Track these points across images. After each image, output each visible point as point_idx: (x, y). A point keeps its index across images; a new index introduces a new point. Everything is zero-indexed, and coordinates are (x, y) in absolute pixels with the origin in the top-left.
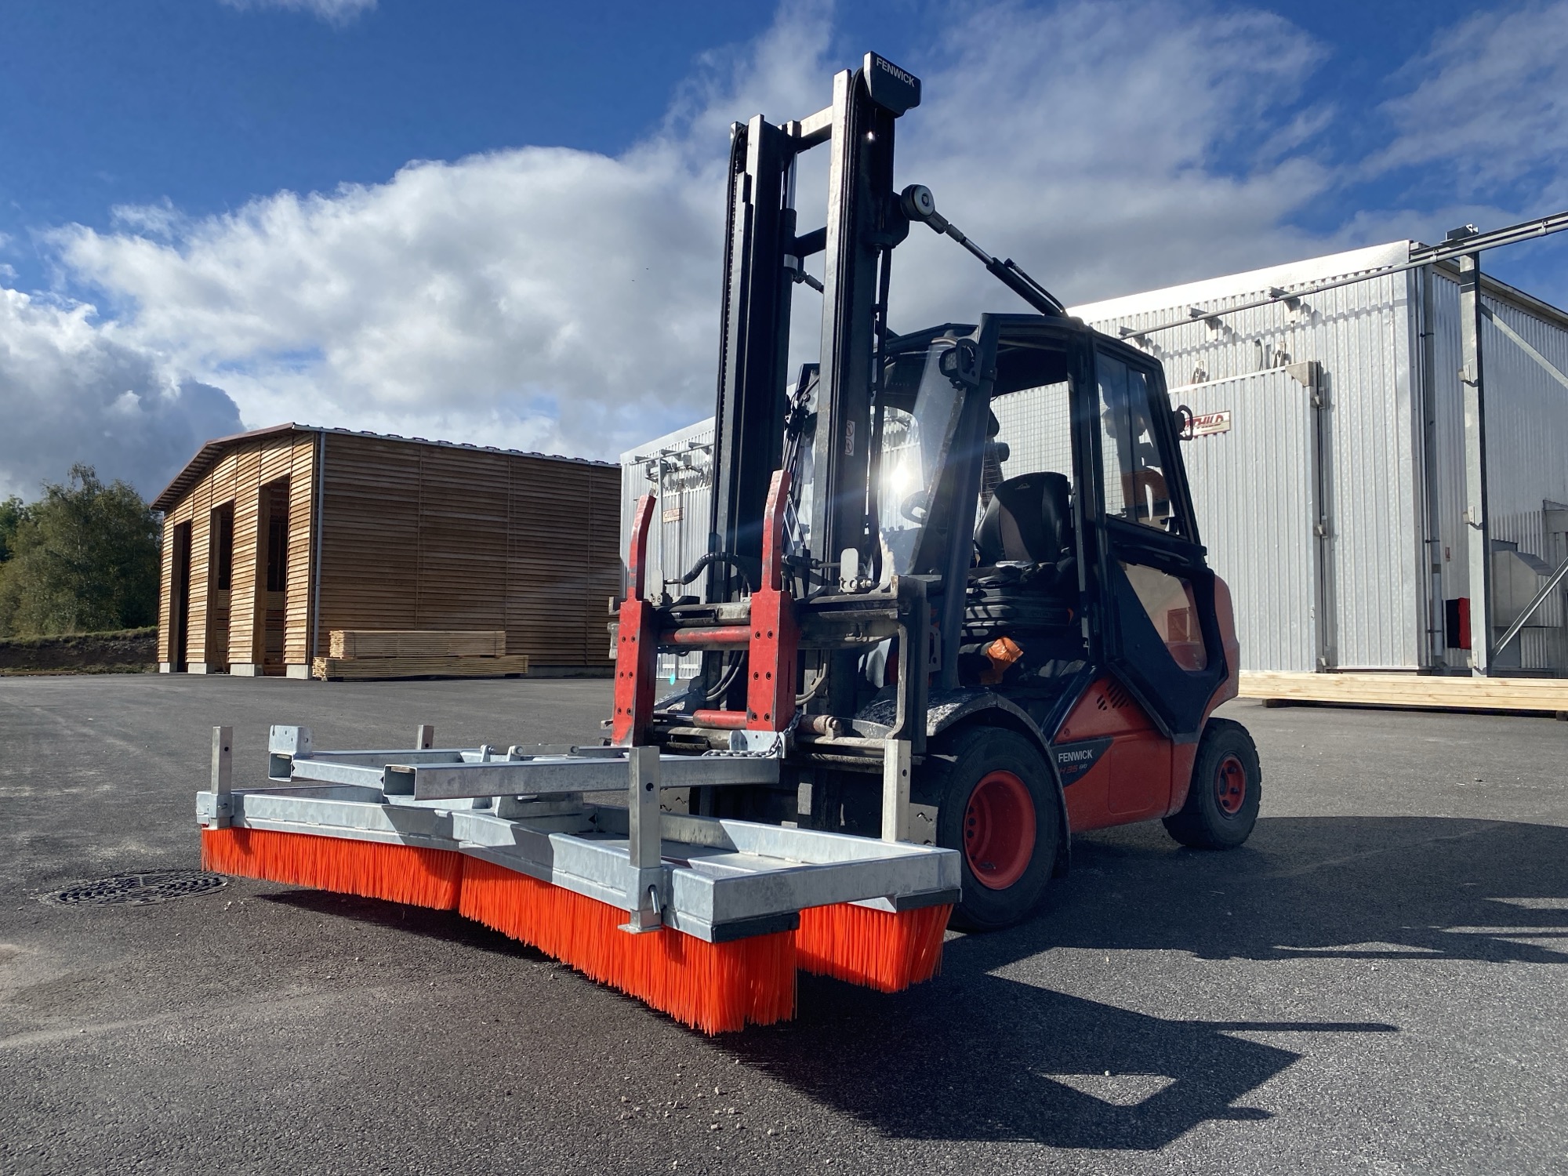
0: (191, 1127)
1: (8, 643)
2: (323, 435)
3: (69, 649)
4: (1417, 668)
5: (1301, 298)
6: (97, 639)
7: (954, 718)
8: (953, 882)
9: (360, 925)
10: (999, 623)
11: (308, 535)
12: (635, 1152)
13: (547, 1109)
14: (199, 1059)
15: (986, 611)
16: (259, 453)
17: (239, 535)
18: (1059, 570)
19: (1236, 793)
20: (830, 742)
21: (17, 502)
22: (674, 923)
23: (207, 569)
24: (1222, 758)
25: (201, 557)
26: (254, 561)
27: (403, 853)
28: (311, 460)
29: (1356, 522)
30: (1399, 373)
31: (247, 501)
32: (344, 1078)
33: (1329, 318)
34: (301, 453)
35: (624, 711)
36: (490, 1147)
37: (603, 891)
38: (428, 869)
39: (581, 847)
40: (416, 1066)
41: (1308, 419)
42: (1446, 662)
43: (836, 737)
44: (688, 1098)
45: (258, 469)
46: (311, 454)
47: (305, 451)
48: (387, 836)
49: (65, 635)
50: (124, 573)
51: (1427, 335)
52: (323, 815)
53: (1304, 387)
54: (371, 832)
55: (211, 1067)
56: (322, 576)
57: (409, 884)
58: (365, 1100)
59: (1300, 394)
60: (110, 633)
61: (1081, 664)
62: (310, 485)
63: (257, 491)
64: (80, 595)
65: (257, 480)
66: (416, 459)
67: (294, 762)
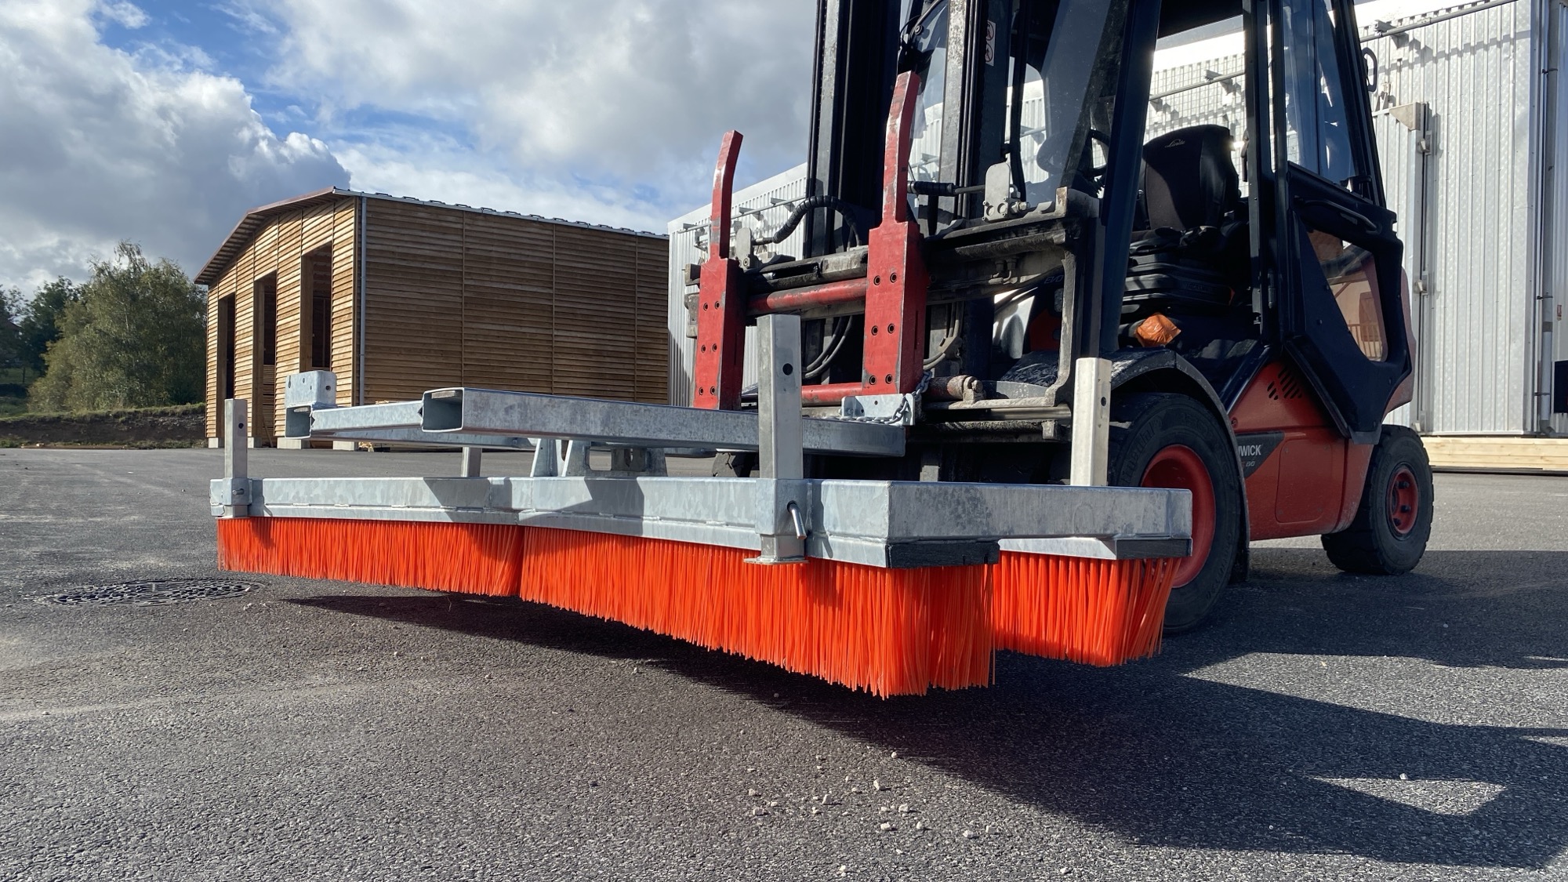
0: (162, 813)
1: (59, 418)
2: (364, 200)
3: (119, 424)
4: (1522, 433)
5: (1410, 33)
6: (146, 414)
7: (1127, 377)
8: (1183, 529)
9: (401, 625)
10: (1155, 295)
11: (351, 304)
12: (781, 854)
13: (649, 804)
14: (187, 742)
15: (1138, 282)
16: (300, 222)
17: (282, 306)
18: (1224, 234)
19: (1408, 511)
20: (968, 406)
21: (66, 283)
22: (824, 551)
23: (252, 343)
24: (1395, 469)
25: (246, 331)
26: (298, 333)
27: (450, 533)
28: (352, 226)
29: (1460, 277)
30: (1518, 112)
31: (289, 271)
32: (373, 765)
33: (1442, 54)
34: (343, 219)
35: (707, 390)
36: (573, 844)
37: (714, 531)
38: (480, 548)
39: (682, 482)
40: (468, 755)
41: (1413, 166)
42: (1552, 426)
43: (977, 399)
44: (838, 792)
45: (300, 238)
46: (353, 220)
47: (346, 217)
48: (430, 513)
49: (115, 410)
50: (171, 351)
51: (1549, 72)
52: (353, 495)
53: (1410, 131)
54: (410, 509)
55: (202, 750)
56: (366, 346)
57: (458, 565)
58: (401, 788)
59: (1405, 139)
60: (160, 409)
61: (1251, 344)
62: (352, 252)
63: (300, 260)
64: (130, 374)
65: (299, 249)
66: (459, 226)
67: (314, 413)
